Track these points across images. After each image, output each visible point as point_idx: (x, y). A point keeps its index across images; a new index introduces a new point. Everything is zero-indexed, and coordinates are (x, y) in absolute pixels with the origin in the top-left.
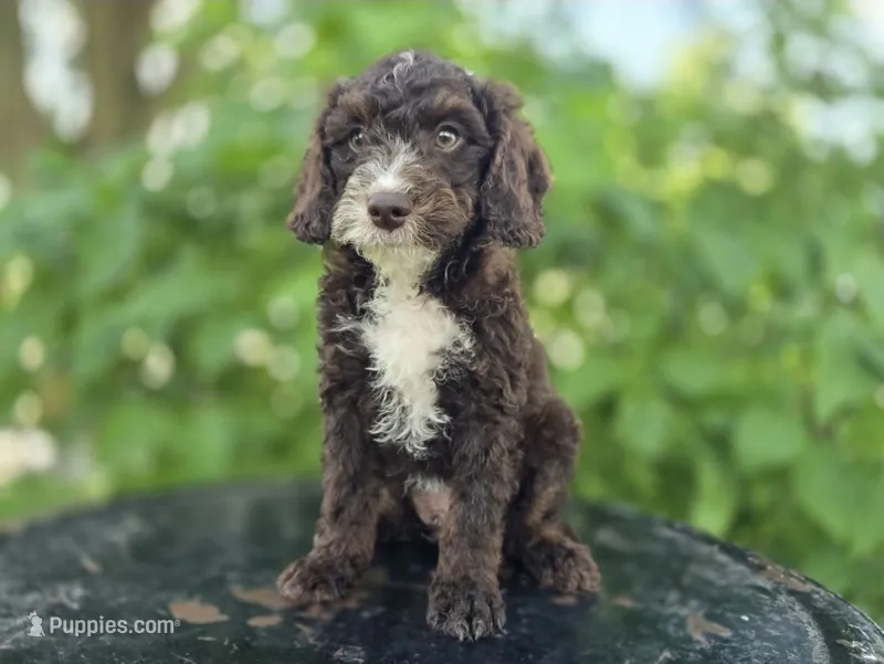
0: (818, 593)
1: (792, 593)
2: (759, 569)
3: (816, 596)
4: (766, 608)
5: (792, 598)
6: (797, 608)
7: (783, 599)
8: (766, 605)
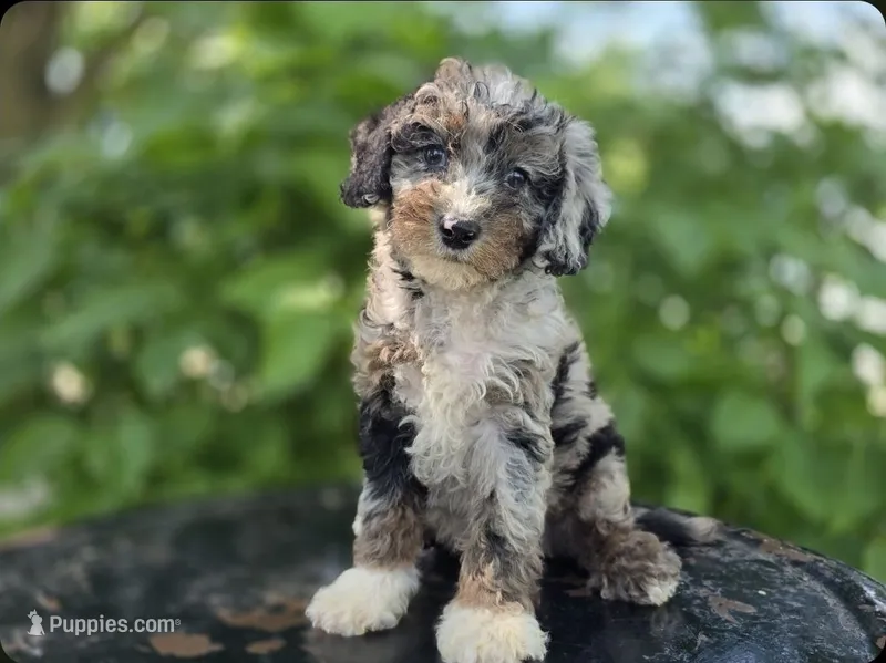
0: (821, 561)
1: (796, 563)
2: (757, 543)
3: (821, 565)
4: (778, 581)
5: (798, 569)
6: (806, 579)
7: (789, 571)
8: (777, 578)
